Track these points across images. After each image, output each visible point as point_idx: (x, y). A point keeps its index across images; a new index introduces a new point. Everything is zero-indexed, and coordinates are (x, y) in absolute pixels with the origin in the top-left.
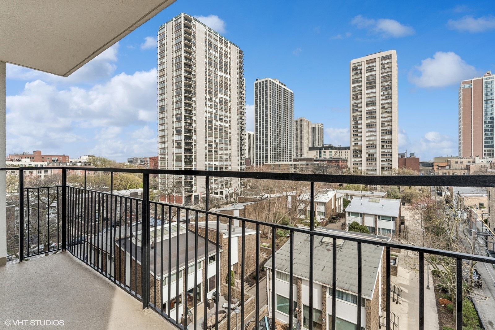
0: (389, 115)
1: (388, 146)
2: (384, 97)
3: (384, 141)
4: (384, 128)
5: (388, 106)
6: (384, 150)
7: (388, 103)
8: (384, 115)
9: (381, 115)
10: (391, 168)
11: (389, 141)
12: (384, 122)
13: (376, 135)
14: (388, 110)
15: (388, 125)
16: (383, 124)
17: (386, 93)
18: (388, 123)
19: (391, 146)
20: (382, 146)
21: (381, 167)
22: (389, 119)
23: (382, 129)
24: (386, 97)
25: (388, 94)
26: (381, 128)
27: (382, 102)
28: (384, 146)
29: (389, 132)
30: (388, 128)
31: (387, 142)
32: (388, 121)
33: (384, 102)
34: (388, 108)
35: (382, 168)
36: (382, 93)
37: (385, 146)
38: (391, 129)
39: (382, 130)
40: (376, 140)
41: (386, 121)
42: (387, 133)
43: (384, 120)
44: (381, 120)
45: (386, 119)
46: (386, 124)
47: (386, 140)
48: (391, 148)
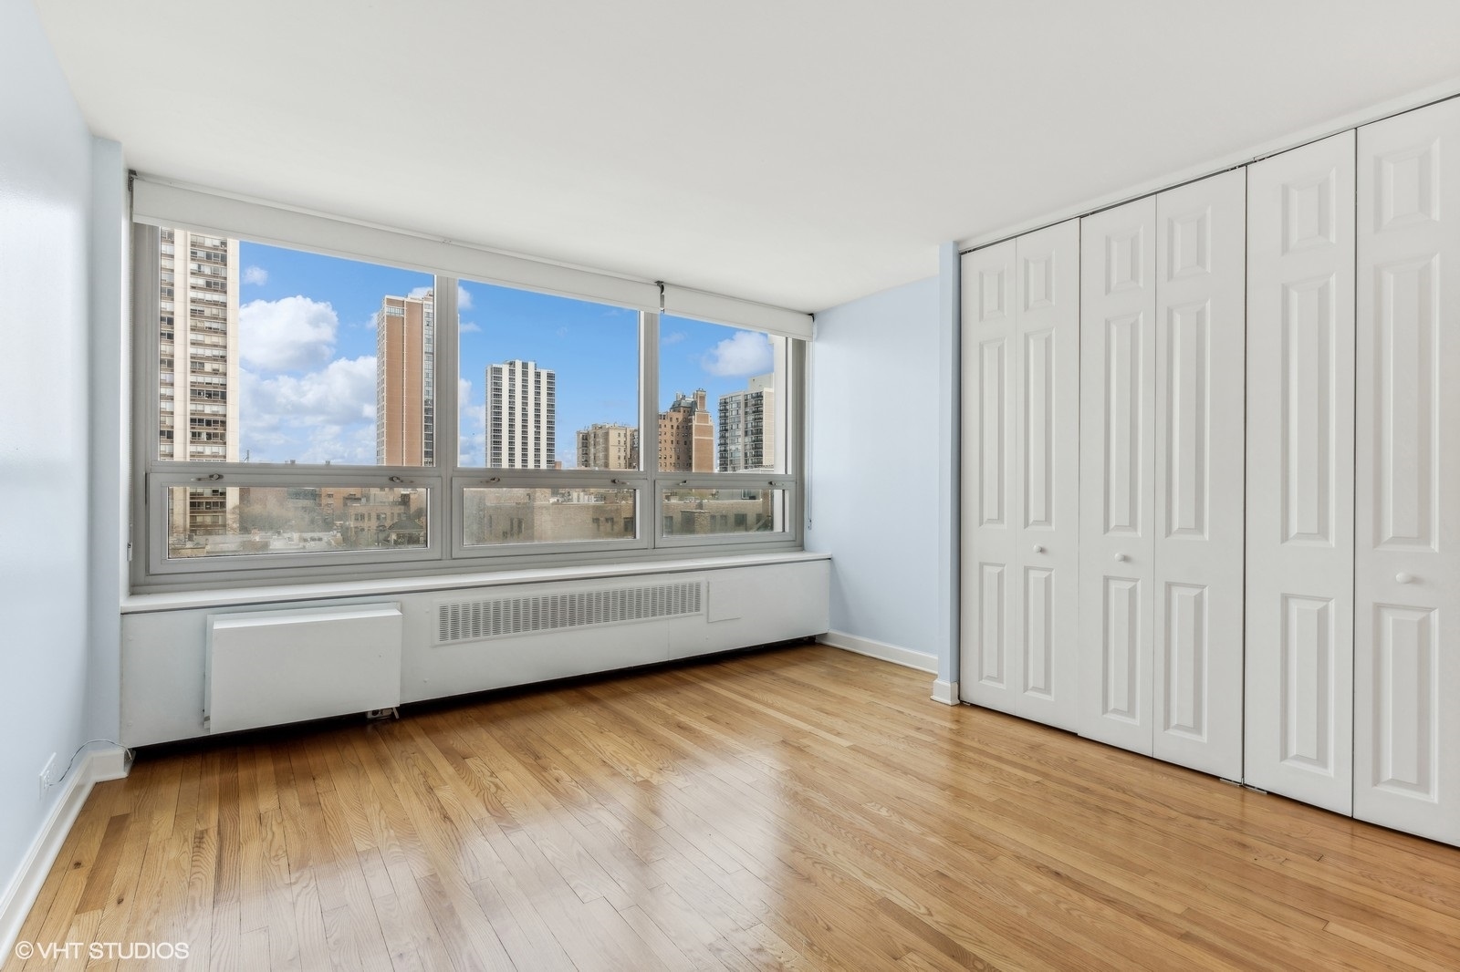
0: (216, 339)
1: (216, 435)
2: (201, 282)
3: (201, 421)
4: (200, 379)
5: (215, 311)
6: (200, 448)
7: (215, 303)
8: (200, 337)
9: (192, 336)
10: (223, 505)
11: (216, 422)
12: (201, 358)
13: (172, 398)
14: (214, 326)
15: (215, 372)
16: (197, 365)
17: (207, 270)
18: (216, 366)
19: (223, 436)
20: (194, 434)
21: (188, 501)
22: (217, 352)
23: (193, 379)
24: (208, 284)
25: (215, 275)
26: (191, 378)
27: (192, 294)
28: (200, 434)
29: (219, 395)
30: (216, 380)
31: (209, 423)
32: (214, 359)
33: (200, 295)
34: (215, 318)
35: (192, 504)
36: (194, 266)
37: (204, 436)
38: (224, 385)
39: (193, 384)
40: (172, 413)
41: (208, 358)
42: (209, 395)
43: (200, 351)
44: (192, 350)
45: (208, 352)
46: (208, 367)
47: (205, 418)
48: (225, 443)
